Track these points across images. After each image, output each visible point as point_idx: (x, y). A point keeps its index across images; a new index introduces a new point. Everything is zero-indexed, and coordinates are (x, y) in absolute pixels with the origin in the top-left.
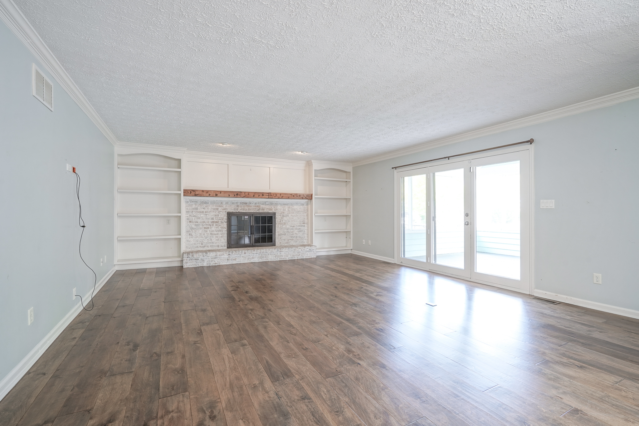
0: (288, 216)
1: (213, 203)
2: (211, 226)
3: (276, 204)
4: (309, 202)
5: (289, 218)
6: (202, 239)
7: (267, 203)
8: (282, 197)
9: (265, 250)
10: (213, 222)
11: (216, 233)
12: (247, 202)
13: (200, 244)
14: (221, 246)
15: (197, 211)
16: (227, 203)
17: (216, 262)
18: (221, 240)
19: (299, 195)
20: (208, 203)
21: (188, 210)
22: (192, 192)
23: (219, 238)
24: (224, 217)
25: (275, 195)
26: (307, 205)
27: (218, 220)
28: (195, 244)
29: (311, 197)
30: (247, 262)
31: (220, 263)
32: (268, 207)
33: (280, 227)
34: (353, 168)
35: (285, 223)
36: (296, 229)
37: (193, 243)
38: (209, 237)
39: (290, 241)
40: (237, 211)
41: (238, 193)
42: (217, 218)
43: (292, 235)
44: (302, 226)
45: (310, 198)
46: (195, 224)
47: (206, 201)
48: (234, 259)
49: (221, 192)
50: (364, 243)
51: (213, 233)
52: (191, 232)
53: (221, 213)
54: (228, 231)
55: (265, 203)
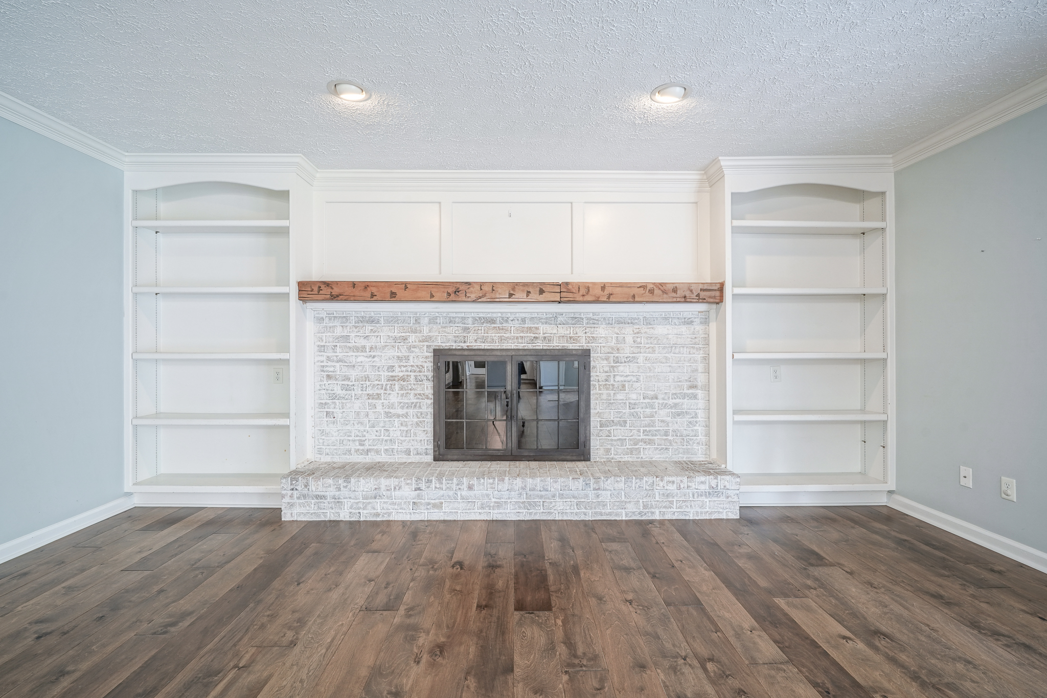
0: (630, 360)
1: (392, 320)
2: (388, 392)
3: (593, 322)
4: (713, 314)
5: (639, 367)
6: (362, 428)
7: (560, 319)
8: (609, 298)
9: (539, 479)
10: (392, 379)
11: (400, 411)
12: (495, 315)
13: (357, 443)
14: (415, 452)
15: (348, 344)
16: (433, 320)
17: (379, 511)
18: (415, 434)
19: (670, 287)
20: (378, 322)
21: (322, 344)
22: (323, 287)
23: (410, 427)
24: (425, 365)
25: (583, 291)
26: (706, 321)
27: (407, 373)
28: (341, 442)
29: (718, 294)
30: (478, 519)
31: (389, 514)
32: (563, 331)
33: (604, 397)
34: (897, 174)
35: (624, 386)
36: (665, 406)
37: (338, 438)
38: (382, 424)
39: (641, 445)
40: (464, 346)
41: (458, 286)
42: (404, 367)
43: (649, 426)
44: (684, 396)
45: (714, 297)
46: (343, 383)
47: (372, 314)
48: (435, 506)
49: (406, 285)
50: (969, 483)
51: (391, 411)
52: (333, 406)
53: (417, 350)
54: (437, 407)
55: (553, 319)
